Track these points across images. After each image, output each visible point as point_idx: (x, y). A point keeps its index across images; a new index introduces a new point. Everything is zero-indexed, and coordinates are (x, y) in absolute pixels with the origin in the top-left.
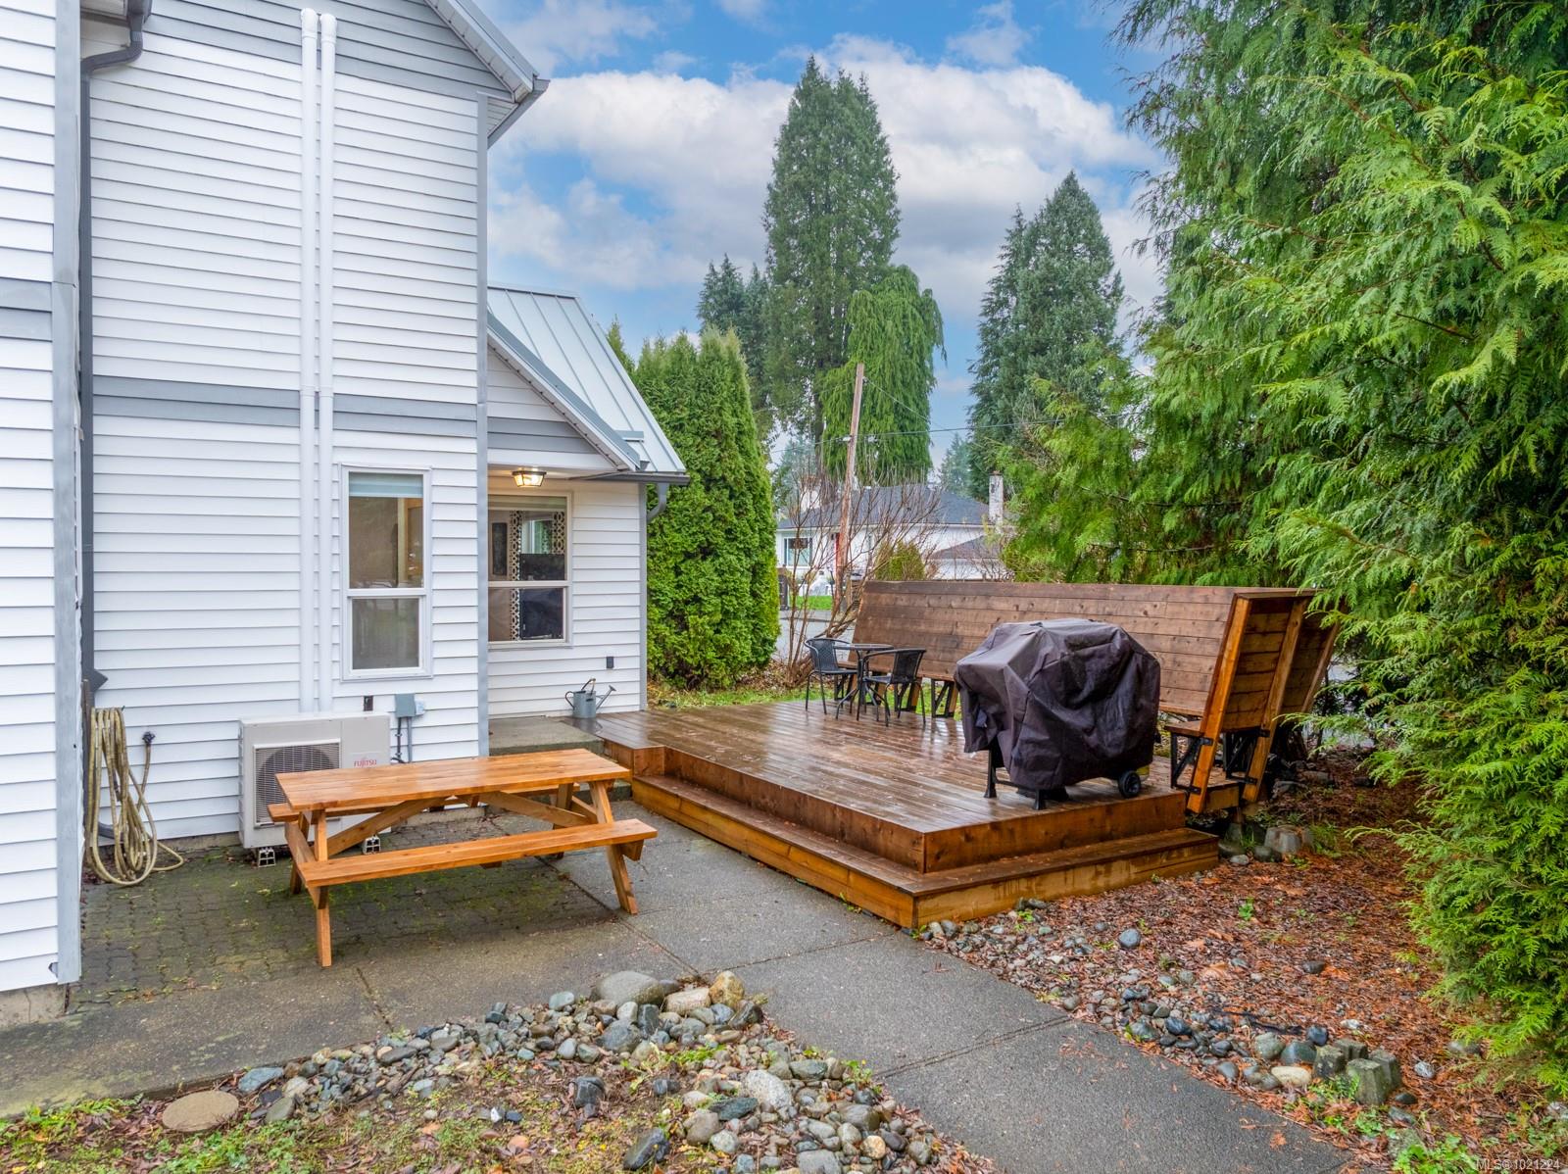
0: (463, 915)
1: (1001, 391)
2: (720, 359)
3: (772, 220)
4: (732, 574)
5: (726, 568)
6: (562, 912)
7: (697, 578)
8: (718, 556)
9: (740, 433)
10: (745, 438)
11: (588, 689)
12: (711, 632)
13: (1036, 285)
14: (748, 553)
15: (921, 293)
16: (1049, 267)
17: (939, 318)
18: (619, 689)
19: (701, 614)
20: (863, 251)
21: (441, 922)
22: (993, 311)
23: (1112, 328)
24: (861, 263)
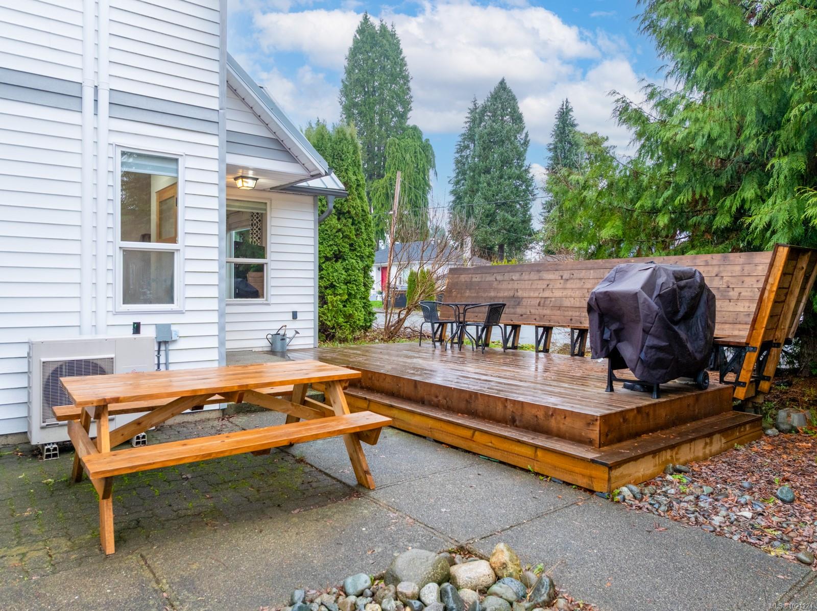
0: (227, 497)
1: (466, 193)
2: (346, 139)
3: (344, 99)
4: (353, 271)
5: (350, 267)
6: (311, 490)
7: (333, 272)
8: (344, 260)
9: (358, 185)
10: (360, 189)
11: (282, 332)
12: (342, 306)
13: (486, 137)
14: (362, 258)
15: (423, 140)
16: (491, 127)
17: (433, 155)
18: (302, 333)
19: (335, 295)
20: (392, 118)
21: (211, 503)
22: (462, 151)
23: (524, 160)
24: (392, 124)
